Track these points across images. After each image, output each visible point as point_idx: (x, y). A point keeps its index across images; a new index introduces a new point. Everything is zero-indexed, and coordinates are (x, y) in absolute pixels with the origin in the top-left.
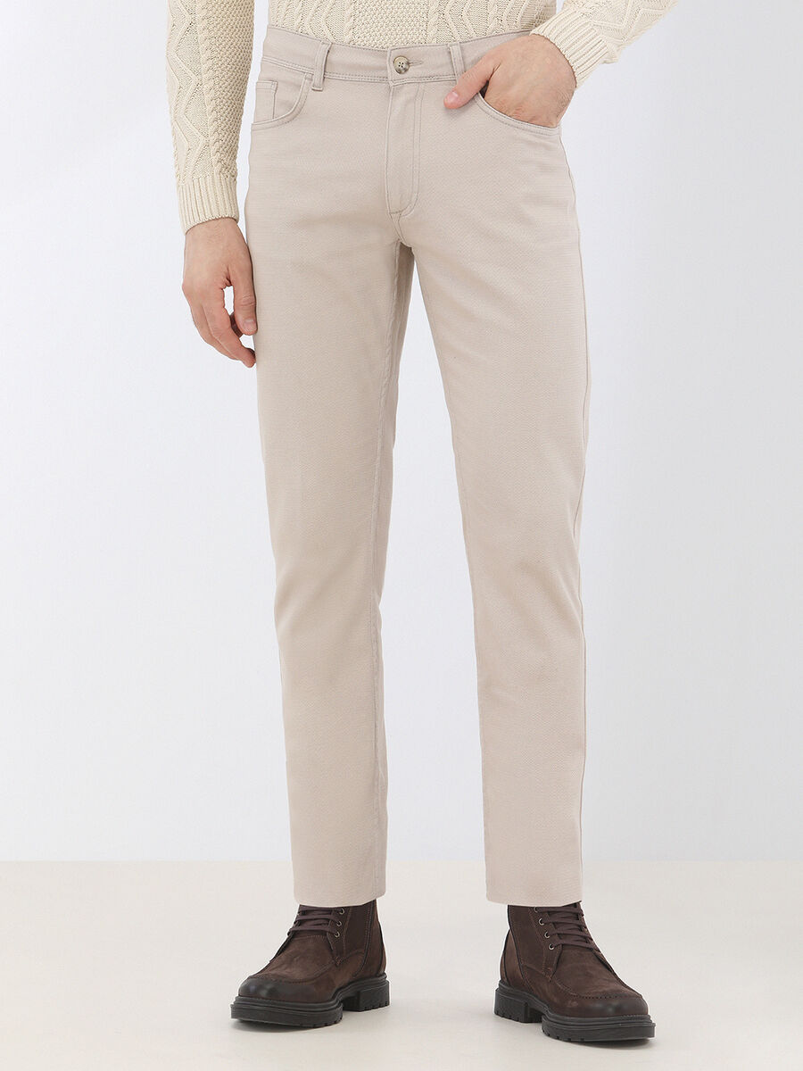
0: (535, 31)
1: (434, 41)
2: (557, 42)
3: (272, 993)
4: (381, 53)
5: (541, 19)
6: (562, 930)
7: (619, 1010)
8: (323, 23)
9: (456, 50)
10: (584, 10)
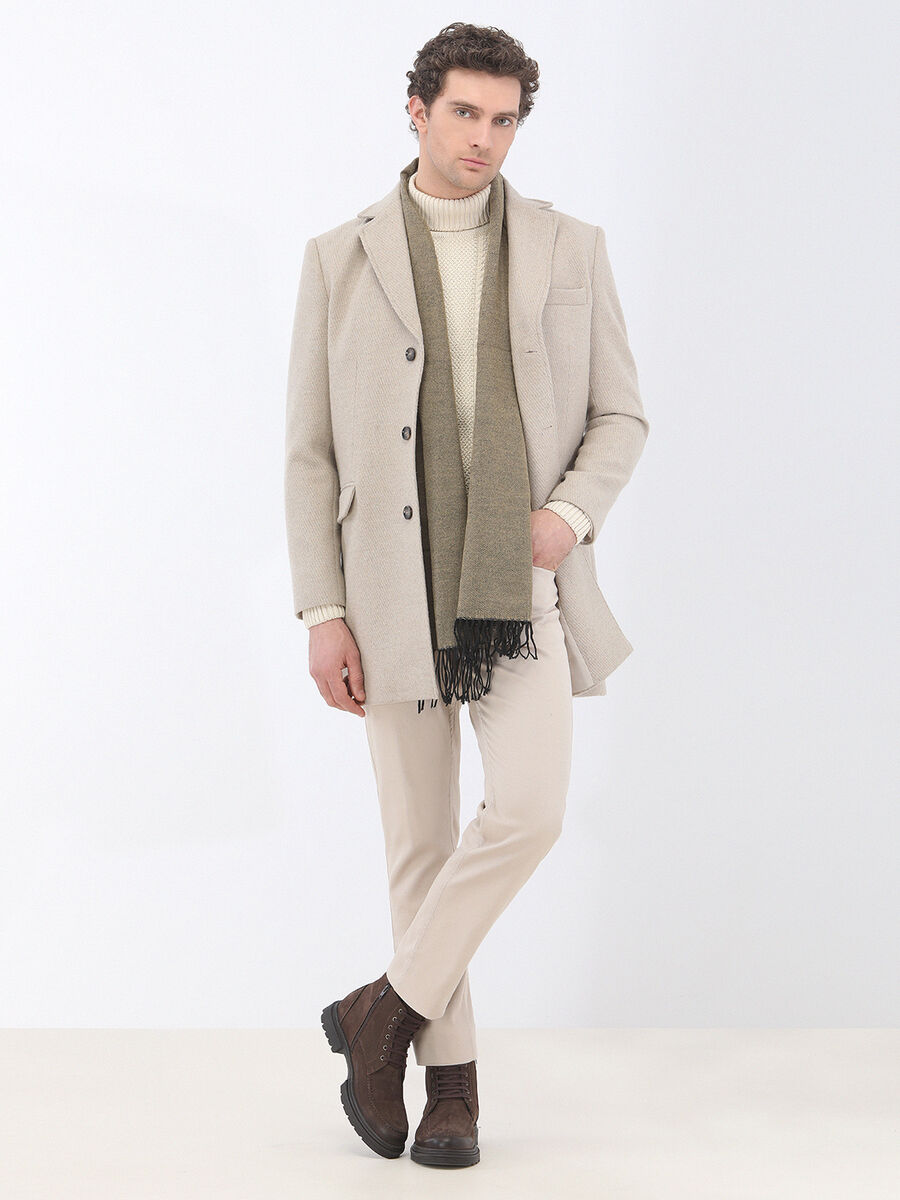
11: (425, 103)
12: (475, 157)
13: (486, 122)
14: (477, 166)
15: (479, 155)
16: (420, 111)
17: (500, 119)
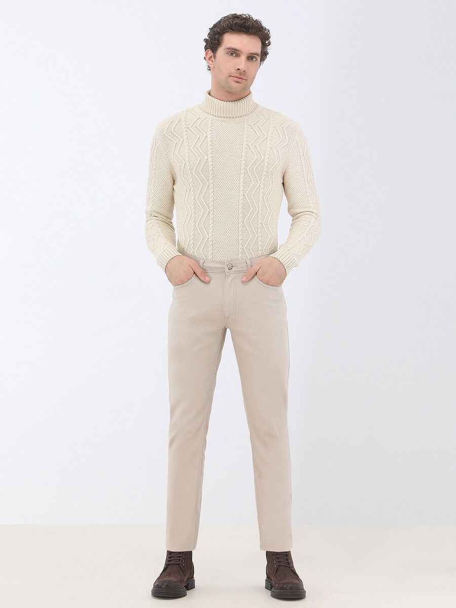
0: (272, 255)
1: (241, 259)
2: (280, 260)
3: (167, 586)
4: (223, 263)
5: (274, 251)
6: (281, 560)
7: (291, 588)
8: (201, 252)
9: (248, 262)
10: (288, 248)
11: (213, 52)
12: (238, 75)
13: (243, 58)
14: (239, 80)
15: (240, 74)
16: (211, 57)
17: (251, 57)
